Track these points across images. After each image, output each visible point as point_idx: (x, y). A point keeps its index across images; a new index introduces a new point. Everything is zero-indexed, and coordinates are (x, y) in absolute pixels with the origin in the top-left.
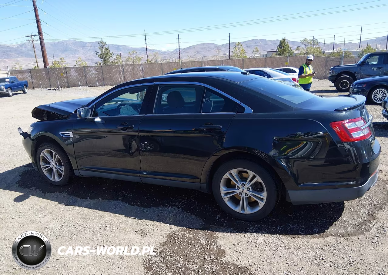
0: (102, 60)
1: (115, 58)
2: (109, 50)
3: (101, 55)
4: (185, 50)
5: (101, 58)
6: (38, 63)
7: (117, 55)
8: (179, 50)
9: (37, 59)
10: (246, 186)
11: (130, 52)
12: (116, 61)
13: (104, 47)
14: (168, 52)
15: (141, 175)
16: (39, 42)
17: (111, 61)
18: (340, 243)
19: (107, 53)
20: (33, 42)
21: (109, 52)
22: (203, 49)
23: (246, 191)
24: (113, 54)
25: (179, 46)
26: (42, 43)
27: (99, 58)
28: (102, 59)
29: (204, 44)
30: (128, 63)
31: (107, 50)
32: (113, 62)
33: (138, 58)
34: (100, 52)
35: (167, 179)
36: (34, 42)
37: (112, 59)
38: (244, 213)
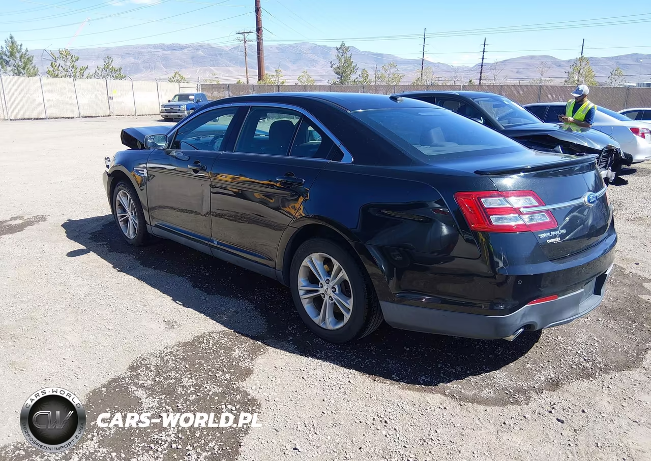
0: (339, 77)
1: (360, 74)
2: (351, 60)
3: (339, 68)
4: (495, 66)
5: (336, 73)
6: (249, 76)
7: (364, 70)
8: (482, 66)
9: (248, 69)
10: (331, 284)
11: (385, 65)
12: (360, 79)
13: (345, 55)
14: (463, 68)
15: (211, 243)
16: (256, 43)
17: (351, 79)
18: (445, 408)
19: (347, 65)
20: (245, 43)
21: (351, 65)
22: (530, 65)
23: (330, 292)
24: (356, 68)
25: (483, 59)
26: (259, 44)
27: (334, 74)
28: (339, 75)
29: (532, 57)
30: (379, 83)
31: (348, 61)
32: (355, 81)
33: (396, 76)
34: (337, 64)
35: (243, 258)
36: (248, 43)
37: (353, 77)
38: (325, 327)
